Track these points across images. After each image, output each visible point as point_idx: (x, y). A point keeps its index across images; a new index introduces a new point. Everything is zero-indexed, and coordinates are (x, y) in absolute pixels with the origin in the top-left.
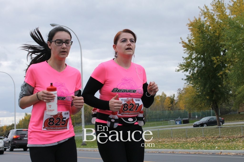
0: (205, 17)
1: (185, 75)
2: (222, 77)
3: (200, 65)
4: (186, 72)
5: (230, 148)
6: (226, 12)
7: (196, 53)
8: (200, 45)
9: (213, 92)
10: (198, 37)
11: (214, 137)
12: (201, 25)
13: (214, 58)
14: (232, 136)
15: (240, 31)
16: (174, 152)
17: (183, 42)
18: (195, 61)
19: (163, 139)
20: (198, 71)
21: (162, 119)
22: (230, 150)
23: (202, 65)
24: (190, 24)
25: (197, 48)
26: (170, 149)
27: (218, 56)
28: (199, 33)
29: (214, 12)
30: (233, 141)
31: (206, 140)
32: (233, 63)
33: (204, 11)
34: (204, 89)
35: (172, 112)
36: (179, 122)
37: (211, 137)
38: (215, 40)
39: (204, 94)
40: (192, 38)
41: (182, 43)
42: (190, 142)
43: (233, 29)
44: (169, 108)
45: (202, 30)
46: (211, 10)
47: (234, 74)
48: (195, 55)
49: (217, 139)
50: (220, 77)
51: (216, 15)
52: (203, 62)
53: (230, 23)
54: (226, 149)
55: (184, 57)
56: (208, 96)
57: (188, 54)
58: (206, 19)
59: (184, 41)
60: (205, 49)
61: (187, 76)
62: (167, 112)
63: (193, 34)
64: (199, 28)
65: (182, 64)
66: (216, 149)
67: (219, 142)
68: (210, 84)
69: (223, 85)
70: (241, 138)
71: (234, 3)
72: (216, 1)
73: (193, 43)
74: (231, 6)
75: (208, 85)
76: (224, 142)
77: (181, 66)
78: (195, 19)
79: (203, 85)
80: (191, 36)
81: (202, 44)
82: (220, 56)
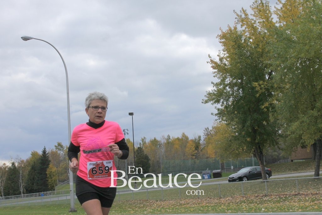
0: (242, 26)
1: (216, 107)
2: (268, 110)
3: (237, 94)
4: (216, 103)
5: (282, 210)
6: (272, 19)
7: (231, 76)
8: (236, 66)
9: (255, 131)
10: (233, 53)
11: (258, 196)
12: (237, 37)
13: (256, 84)
14: (283, 193)
15: (291, 45)
17: (212, 61)
18: (229, 88)
19: (186, 200)
20: (233, 102)
22: (282, 212)
23: (239, 94)
24: (222, 35)
25: (232, 69)
26: (198, 213)
27: (261, 80)
28: (234, 48)
29: (254, 18)
30: (285, 200)
31: (247, 200)
32: (283, 89)
34: (243, 128)
35: (197, 161)
36: (207, 176)
37: (254, 196)
38: (258, 58)
39: (243, 134)
40: (225, 55)
41: (210, 63)
42: (225, 203)
43: (282, 42)
44: (193, 155)
45: (240, 44)
46: (251, 15)
47: (284, 106)
48: (230, 80)
49: (262, 199)
50: (265, 110)
51: (259, 22)
52: (241, 90)
53: (277, 33)
54: (276, 211)
55: (213, 82)
56: (248, 138)
57: (220, 78)
58: (244, 28)
59: (214, 60)
60: (243, 70)
61: (218, 110)
62: (190, 162)
63: (227, 50)
64: (235, 41)
65: (211, 92)
66: (262, 212)
67: (266, 202)
68: (252, 121)
69: (269, 121)
70: (296, 195)
71: (283, 6)
72: (257, 2)
73: (226, 62)
74: (279, 10)
75: (249, 122)
76: (273, 202)
77: (210, 95)
78: (228, 29)
79: (242, 121)
80: (224, 53)
81: (238, 65)
82: (264, 81)
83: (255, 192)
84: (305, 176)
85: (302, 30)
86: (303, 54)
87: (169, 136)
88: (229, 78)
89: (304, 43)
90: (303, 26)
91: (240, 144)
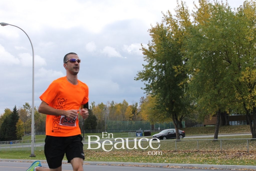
0: (167, 24)
1: (145, 83)
2: (183, 87)
3: (161, 74)
4: (145, 81)
6: (190, 20)
7: (157, 60)
8: (161, 53)
9: (172, 103)
10: (159, 44)
12: (163, 32)
13: (175, 67)
14: (188, 150)
16: (124, 165)
17: (143, 49)
18: (155, 69)
19: (118, 152)
20: (158, 80)
21: (122, 131)
22: (177, 163)
23: (163, 74)
24: (152, 30)
25: (158, 56)
26: (120, 162)
27: (179, 65)
28: (160, 40)
29: (177, 18)
30: (188, 155)
33: (167, 16)
34: (164, 100)
35: (134, 122)
36: (140, 134)
38: (177, 48)
39: (164, 105)
40: (153, 45)
41: (142, 50)
42: (146, 156)
43: (195, 38)
44: (131, 118)
45: (164, 38)
46: (174, 15)
48: (156, 63)
49: (172, 153)
50: (181, 87)
51: (179, 22)
52: (164, 71)
53: (191, 31)
54: (174, 162)
55: (144, 64)
56: (167, 108)
57: (149, 62)
58: (168, 25)
59: (145, 48)
60: (166, 57)
61: (147, 85)
62: (128, 123)
63: (155, 41)
64: (161, 35)
65: (141, 72)
66: (164, 162)
67: (175, 156)
68: (171, 95)
69: (183, 96)
70: (196, 152)
71: (198, 11)
72: (180, 6)
73: (154, 50)
74: (195, 13)
75: (168, 96)
76: (179, 156)
77: (140, 74)
78: (157, 25)
79: (163, 95)
80: (153, 43)
81: (163, 52)
82: (181, 66)
83: (169, 148)
84: (208, 138)
85: (210, 30)
86: (209, 48)
87: (113, 102)
88: (155, 62)
89: (210, 40)
90: (211, 27)
91: (161, 112)
